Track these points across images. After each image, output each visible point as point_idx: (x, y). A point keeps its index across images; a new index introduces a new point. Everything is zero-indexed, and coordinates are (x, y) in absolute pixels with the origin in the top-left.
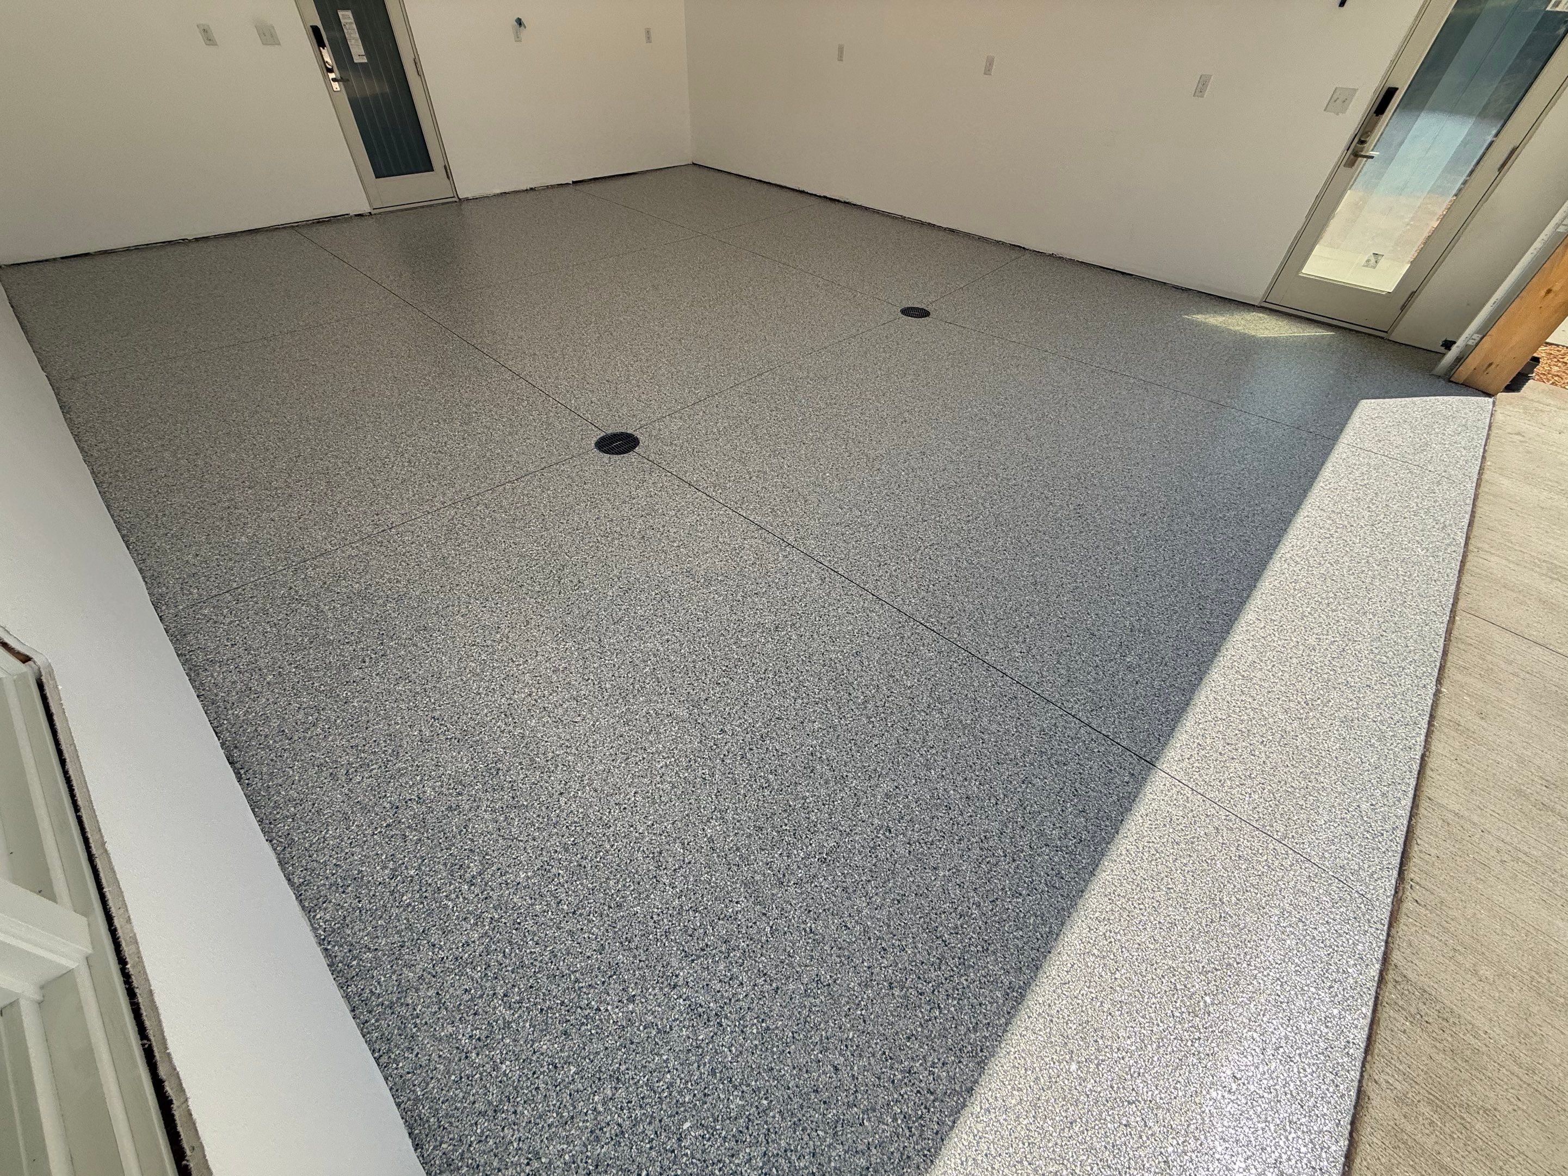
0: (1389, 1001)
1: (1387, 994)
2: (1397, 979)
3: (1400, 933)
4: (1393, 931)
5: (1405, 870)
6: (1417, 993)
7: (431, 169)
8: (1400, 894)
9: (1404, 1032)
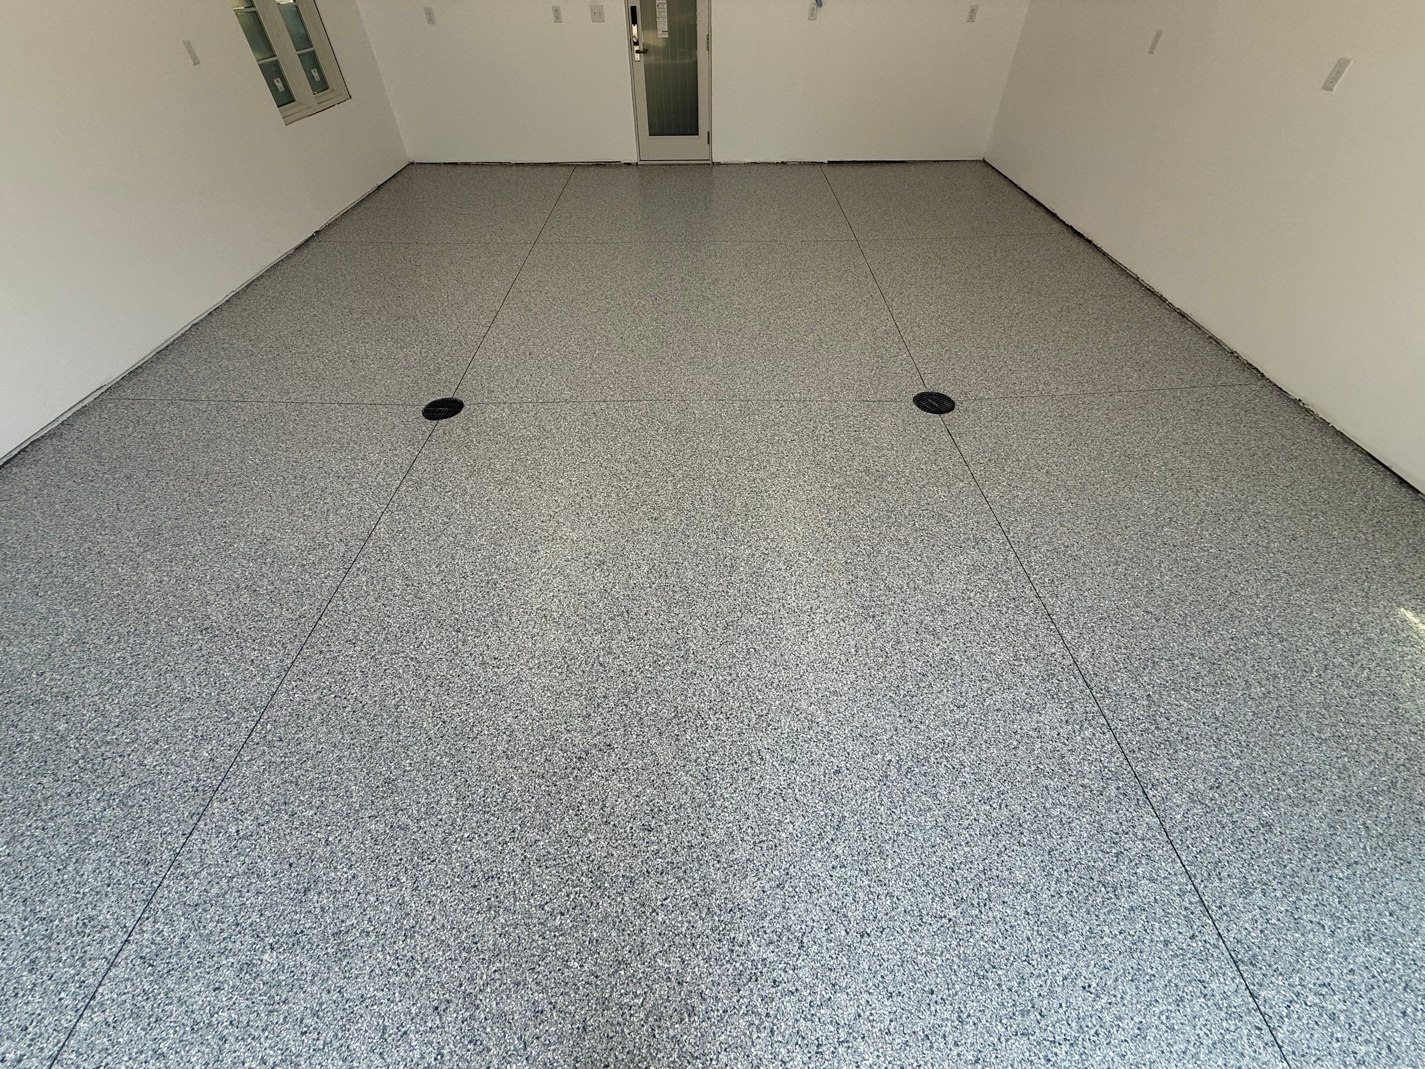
7: (696, 133)
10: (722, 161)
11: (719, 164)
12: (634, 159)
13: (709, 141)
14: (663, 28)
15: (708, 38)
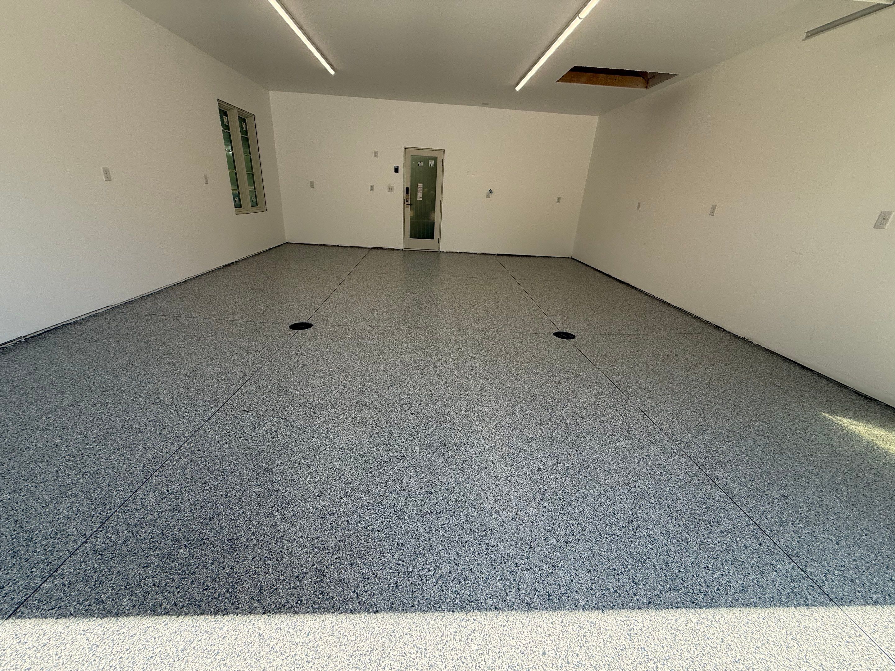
7: (432, 238)
10: (445, 251)
11: (443, 252)
12: (401, 247)
13: (439, 242)
14: (420, 196)
15: (441, 201)
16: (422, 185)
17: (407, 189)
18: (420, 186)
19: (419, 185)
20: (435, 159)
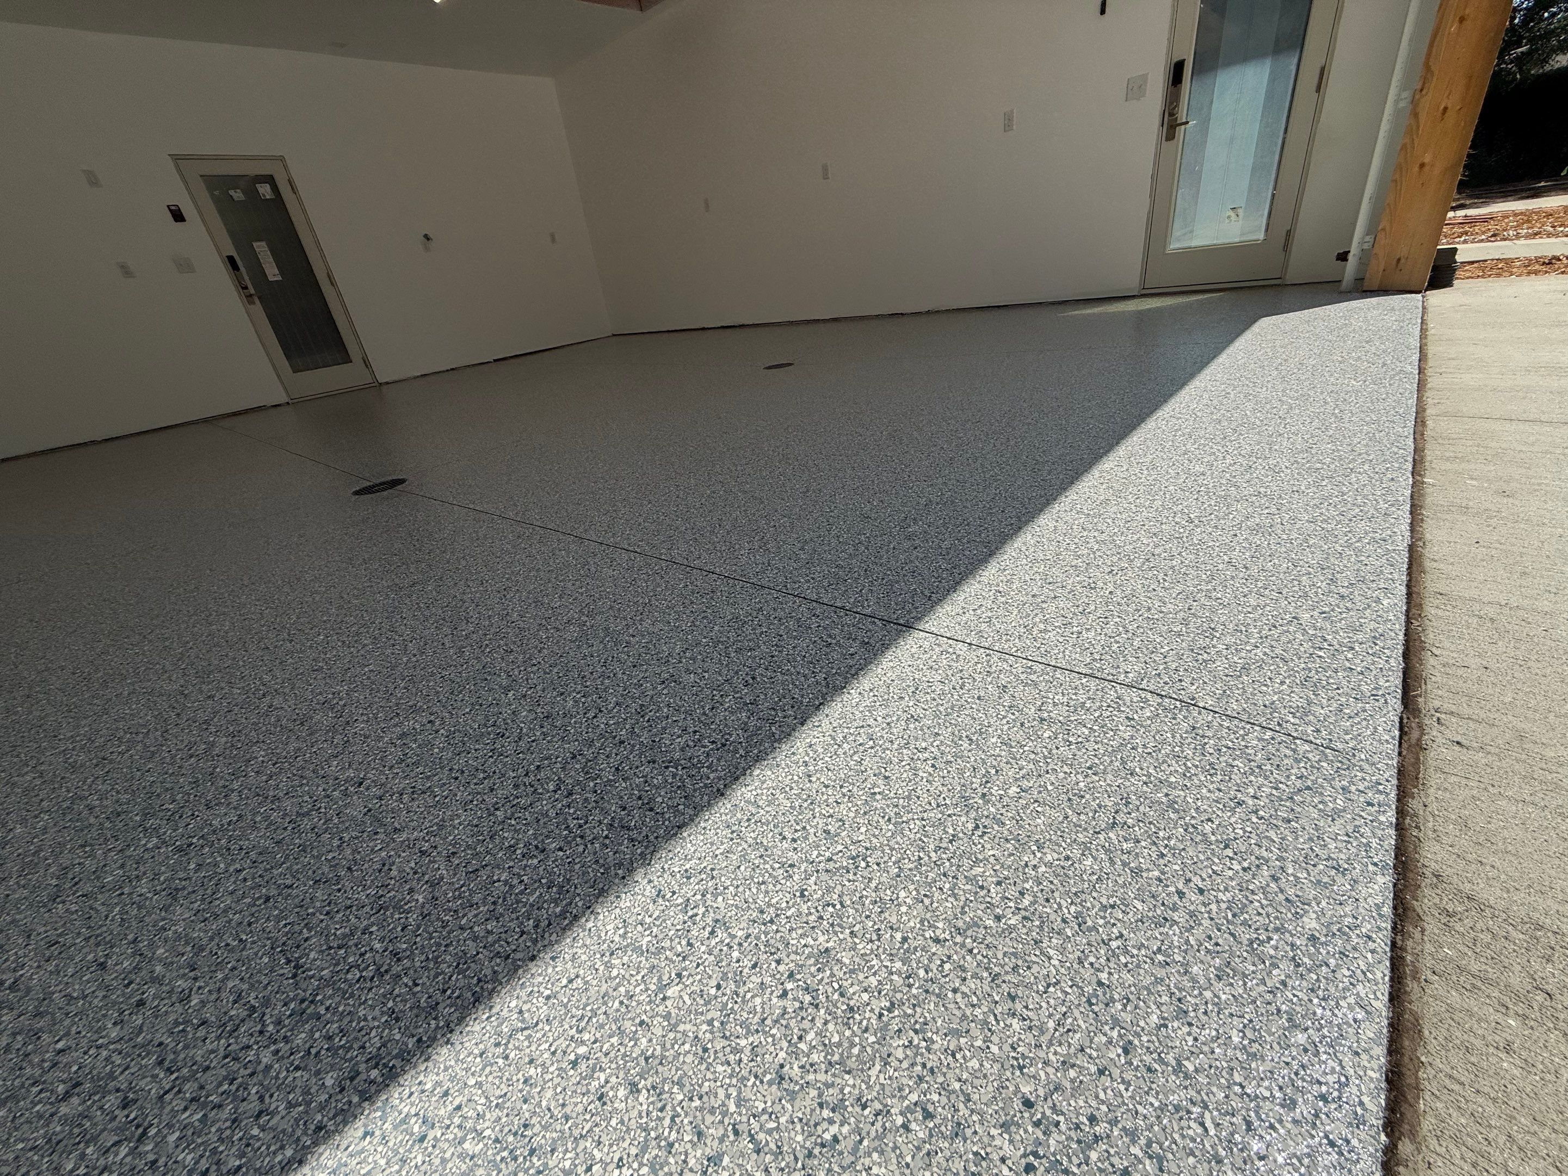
0: (1440, 968)
1: (1429, 947)
2: (1450, 907)
3: (1433, 807)
4: (1414, 804)
5: (1416, 696)
6: (1514, 934)
7: (348, 360)
8: (1415, 735)
9: (1508, 1048)
10: (389, 379)
11: (387, 383)
12: (283, 399)
13: (367, 364)
14: (273, 273)
15: (330, 277)
16: (264, 244)
17: (231, 259)
18: (261, 248)
19: (259, 247)
20: (270, 180)
